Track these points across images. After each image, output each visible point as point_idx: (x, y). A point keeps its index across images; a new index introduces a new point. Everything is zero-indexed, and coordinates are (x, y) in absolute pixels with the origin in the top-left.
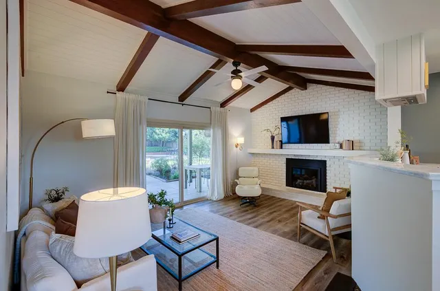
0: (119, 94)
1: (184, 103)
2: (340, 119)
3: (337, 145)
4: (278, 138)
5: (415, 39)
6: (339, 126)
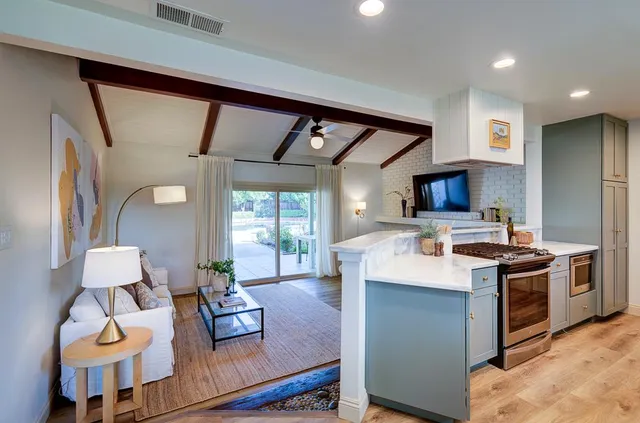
0: (202, 157)
1: (281, 161)
2: (484, 179)
3: (478, 214)
4: (410, 203)
5: (462, 95)
6: (483, 188)
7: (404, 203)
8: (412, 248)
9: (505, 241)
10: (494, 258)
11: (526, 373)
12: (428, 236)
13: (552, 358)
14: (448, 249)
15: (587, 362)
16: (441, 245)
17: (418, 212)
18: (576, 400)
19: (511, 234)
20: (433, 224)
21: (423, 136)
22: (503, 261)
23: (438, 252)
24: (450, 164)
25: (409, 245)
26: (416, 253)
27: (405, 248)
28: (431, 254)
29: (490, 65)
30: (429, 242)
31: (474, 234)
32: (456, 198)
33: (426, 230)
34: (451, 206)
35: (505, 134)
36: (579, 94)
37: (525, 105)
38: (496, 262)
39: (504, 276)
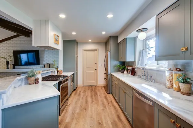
2: (45, 54)
3: (43, 66)
4: (11, 62)
5: (46, 21)
6: (45, 57)
7: (7, 63)
8: (23, 83)
9: (56, 74)
10: (57, 80)
11: (65, 113)
12: (32, 76)
13: (69, 105)
14: (40, 80)
15: (76, 102)
16: (38, 79)
17: (15, 66)
18: (78, 114)
19: (58, 71)
20: (35, 71)
21: (19, 34)
22: (60, 81)
23: (37, 82)
24: (39, 47)
25: (22, 82)
26: (25, 85)
27: (20, 83)
28: (33, 84)
29: (58, 15)
30: (33, 79)
31: (46, 73)
32: (31, 60)
33: (31, 74)
34: (28, 63)
35: (58, 40)
36: (74, 33)
37: (62, 32)
38: (58, 82)
39: (60, 85)
